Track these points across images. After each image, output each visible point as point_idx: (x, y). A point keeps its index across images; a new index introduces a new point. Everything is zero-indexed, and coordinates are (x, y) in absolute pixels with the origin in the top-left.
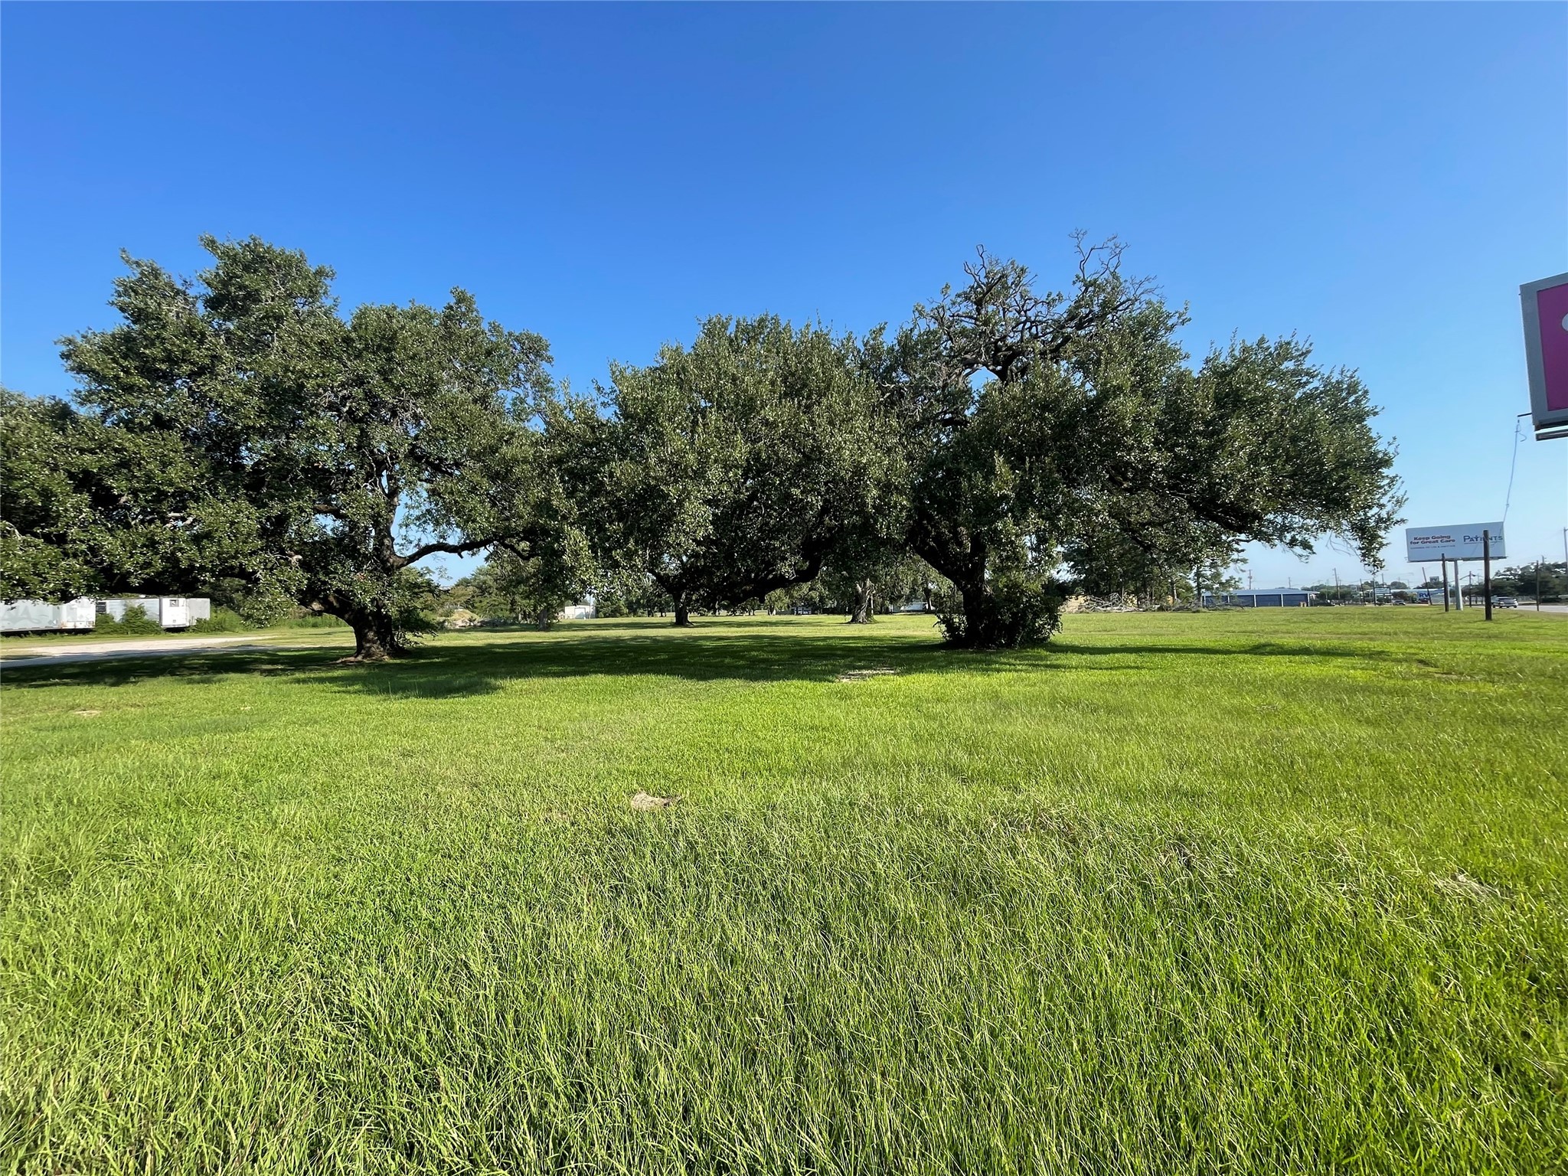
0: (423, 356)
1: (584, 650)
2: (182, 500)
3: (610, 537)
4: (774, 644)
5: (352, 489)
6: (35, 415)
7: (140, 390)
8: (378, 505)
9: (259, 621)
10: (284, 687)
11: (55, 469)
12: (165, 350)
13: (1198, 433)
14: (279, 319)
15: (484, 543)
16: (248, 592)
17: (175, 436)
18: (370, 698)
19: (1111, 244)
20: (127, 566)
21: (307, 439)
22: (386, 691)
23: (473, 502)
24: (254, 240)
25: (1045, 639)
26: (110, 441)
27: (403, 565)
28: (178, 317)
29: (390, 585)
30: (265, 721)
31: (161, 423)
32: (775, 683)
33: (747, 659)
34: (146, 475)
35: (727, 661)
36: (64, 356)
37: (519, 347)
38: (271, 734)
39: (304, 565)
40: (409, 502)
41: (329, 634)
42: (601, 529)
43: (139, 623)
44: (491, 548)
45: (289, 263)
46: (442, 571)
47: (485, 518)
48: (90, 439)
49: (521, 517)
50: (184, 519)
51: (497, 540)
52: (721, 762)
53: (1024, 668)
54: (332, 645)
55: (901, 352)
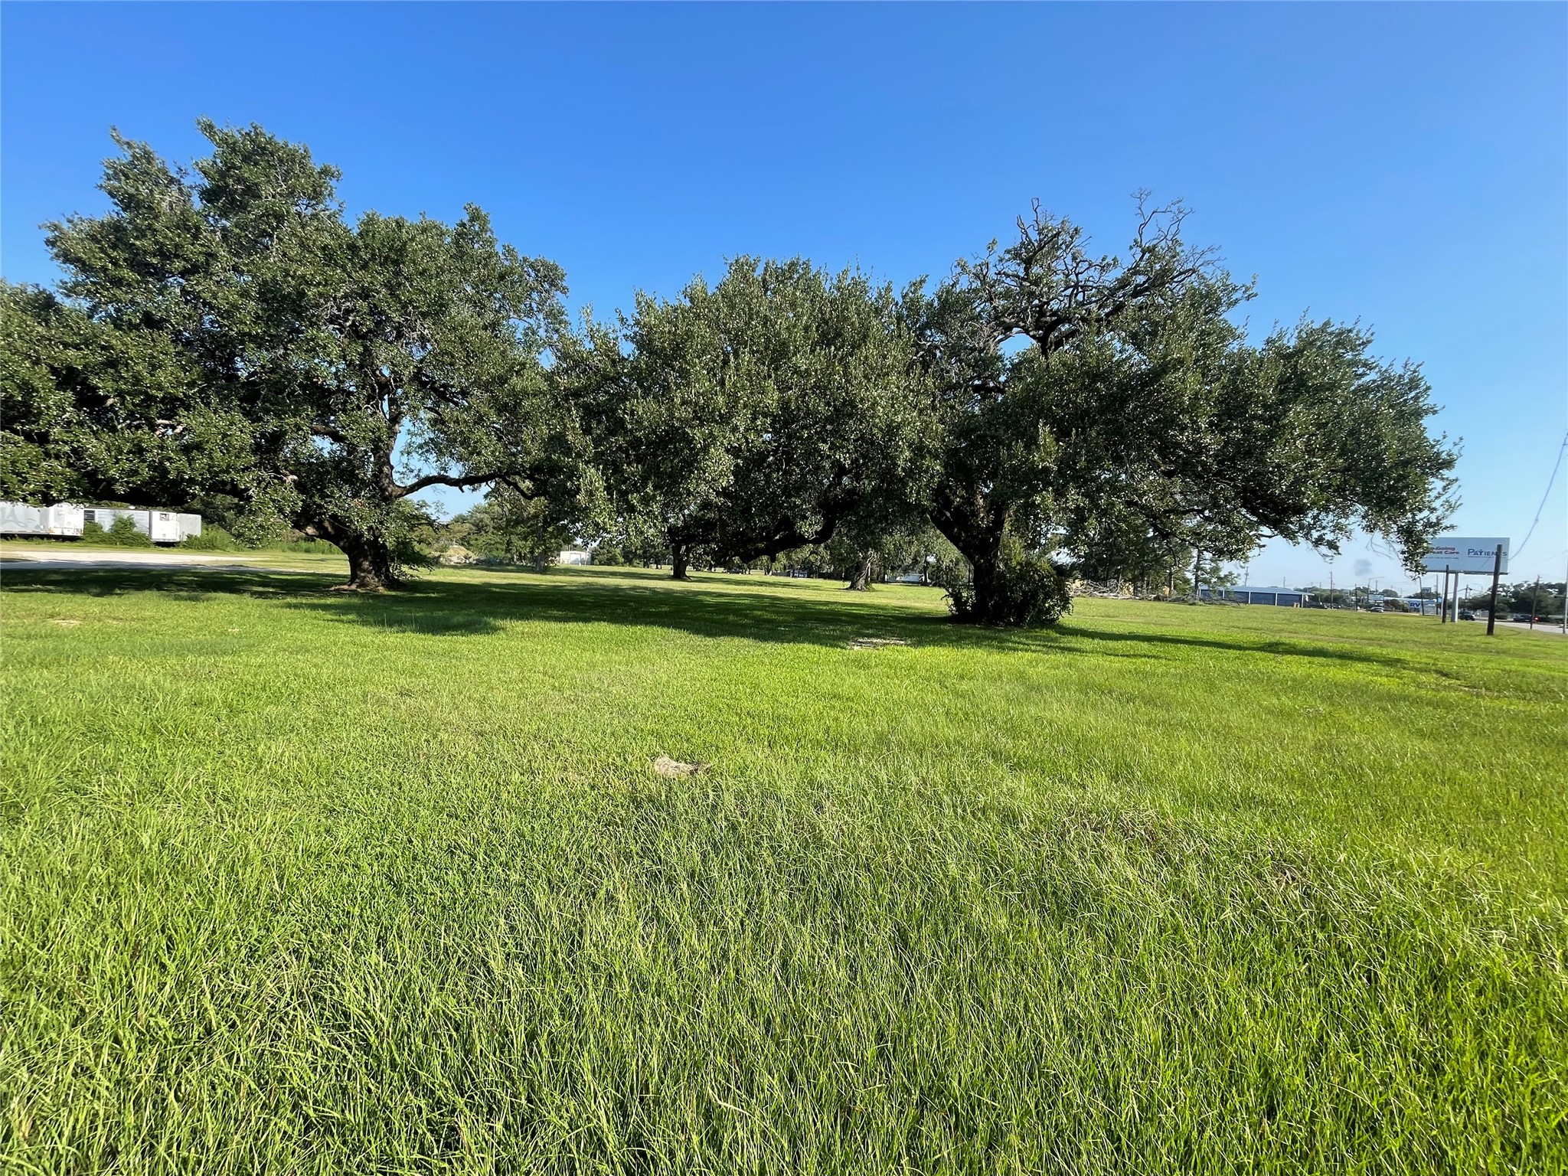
0: (433, 272)
1: (583, 596)
2: (172, 406)
3: (629, 479)
5: (353, 409)
6: (16, 303)
7: (129, 285)
8: (379, 429)
9: (251, 541)
10: (275, 611)
11: (37, 362)
12: (157, 242)
13: (1254, 417)
14: (280, 218)
15: (486, 479)
16: (240, 511)
17: (166, 337)
18: (365, 629)
19: (1174, 208)
20: (112, 472)
21: (307, 351)
22: (381, 623)
23: (479, 433)
24: (255, 128)
25: (1053, 620)
26: (96, 337)
27: (401, 495)
28: (172, 209)
29: (388, 514)
30: (253, 645)
31: (150, 321)
32: (785, 645)
33: (754, 618)
34: (133, 377)
35: (731, 618)
36: (51, 243)
37: (533, 275)
38: (259, 660)
39: (299, 486)
40: (412, 429)
41: (322, 560)
42: (617, 470)
43: (128, 535)
44: (493, 485)
45: (292, 157)
46: (439, 506)
47: (491, 451)
48: (74, 334)
49: (529, 453)
50: (173, 428)
51: (500, 477)
52: (744, 728)
53: (1038, 648)
54: (325, 571)
55: (940, 309)
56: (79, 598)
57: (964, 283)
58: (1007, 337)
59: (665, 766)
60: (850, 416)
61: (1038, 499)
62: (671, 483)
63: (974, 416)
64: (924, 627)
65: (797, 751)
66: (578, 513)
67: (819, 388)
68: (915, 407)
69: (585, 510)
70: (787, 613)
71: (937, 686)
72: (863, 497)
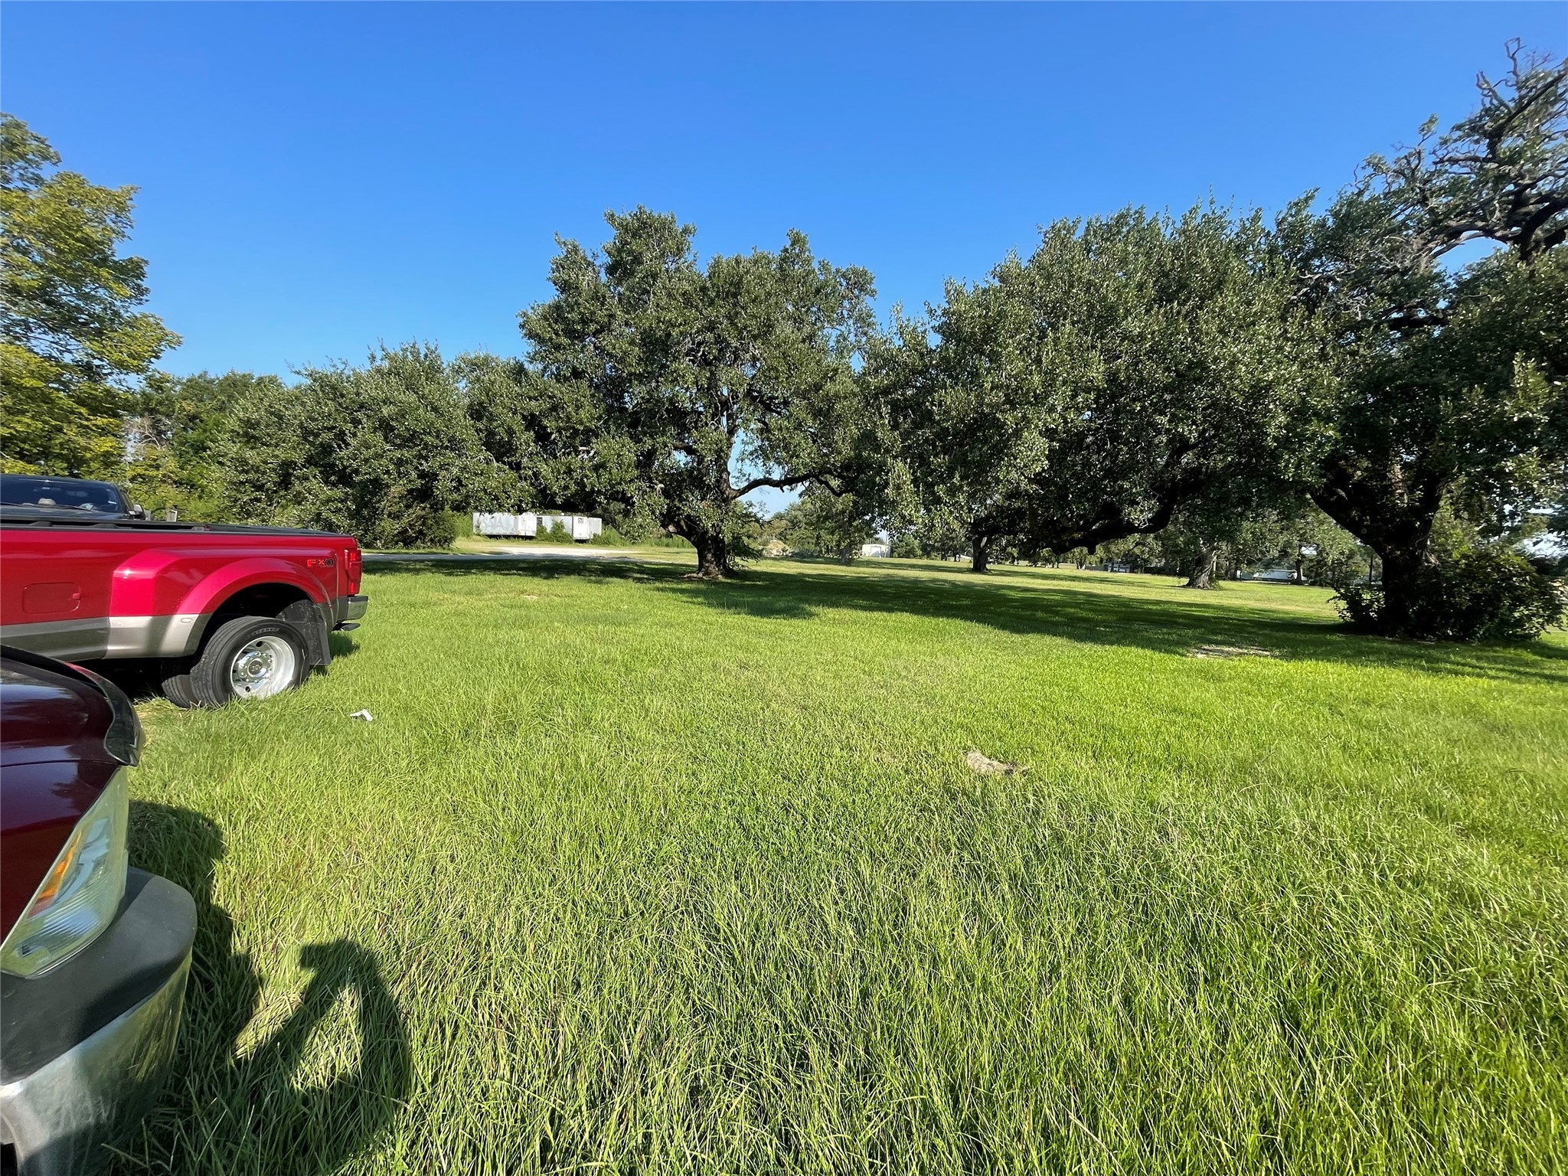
0: (763, 297)
2: (588, 436)
3: (935, 470)
4: (1091, 601)
5: (702, 426)
6: (505, 372)
7: (564, 348)
8: (720, 441)
9: (634, 538)
10: (649, 593)
11: (515, 412)
12: (580, 313)
14: (655, 276)
15: (802, 479)
16: (627, 514)
18: (710, 610)
20: (554, 488)
21: (671, 382)
22: (722, 605)
23: (798, 438)
24: (640, 209)
26: (546, 390)
27: (735, 497)
28: (589, 285)
29: (727, 513)
31: (577, 374)
32: (1107, 647)
33: (1066, 615)
34: (567, 416)
35: (1039, 614)
36: (522, 326)
37: (844, 284)
38: (642, 631)
39: (666, 493)
40: (745, 439)
41: (678, 553)
42: (923, 461)
43: (561, 534)
44: (807, 484)
45: (664, 225)
46: (762, 505)
47: (807, 454)
48: (535, 389)
49: (840, 453)
50: (588, 452)
51: (813, 476)
52: (1063, 733)
53: (1501, 674)
54: (680, 562)
55: (1338, 227)
56: (536, 580)
57: (1378, 187)
58: (1449, 248)
59: (978, 762)
60: (1198, 380)
61: (1510, 465)
62: (978, 474)
63: (1391, 360)
64: (1300, 636)
65: (1128, 766)
66: (886, 506)
67: (1156, 352)
68: (1295, 358)
69: (894, 504)
70: (1106, 612)
71: (1326, 712)
72: (1212, 475)
